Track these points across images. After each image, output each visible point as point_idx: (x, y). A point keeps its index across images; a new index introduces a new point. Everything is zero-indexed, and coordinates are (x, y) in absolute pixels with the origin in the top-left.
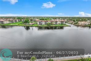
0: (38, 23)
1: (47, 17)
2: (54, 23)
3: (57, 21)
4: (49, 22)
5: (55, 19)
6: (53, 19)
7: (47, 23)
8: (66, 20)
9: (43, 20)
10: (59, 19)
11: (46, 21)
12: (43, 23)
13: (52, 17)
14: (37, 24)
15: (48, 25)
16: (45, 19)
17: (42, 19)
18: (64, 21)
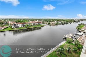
0: (13, 26)
1: (24, 19)
2: (32, 25)
3: (35, 23)
4: (27, 24)
5: (33, 20)
6: (31, 21)
7: (24, 25)
8: (42, 21)
9: (20, 22)
10: (36, 21)
11: (23, 23)
12: (20, 26)
13: (29, 19)
14: (11, 27)
15: (27, 27)
16: (22, 21)
17: (18, 21)
18: (40, 22)
